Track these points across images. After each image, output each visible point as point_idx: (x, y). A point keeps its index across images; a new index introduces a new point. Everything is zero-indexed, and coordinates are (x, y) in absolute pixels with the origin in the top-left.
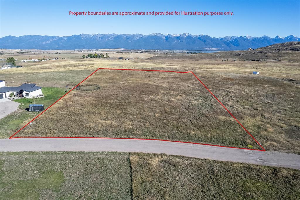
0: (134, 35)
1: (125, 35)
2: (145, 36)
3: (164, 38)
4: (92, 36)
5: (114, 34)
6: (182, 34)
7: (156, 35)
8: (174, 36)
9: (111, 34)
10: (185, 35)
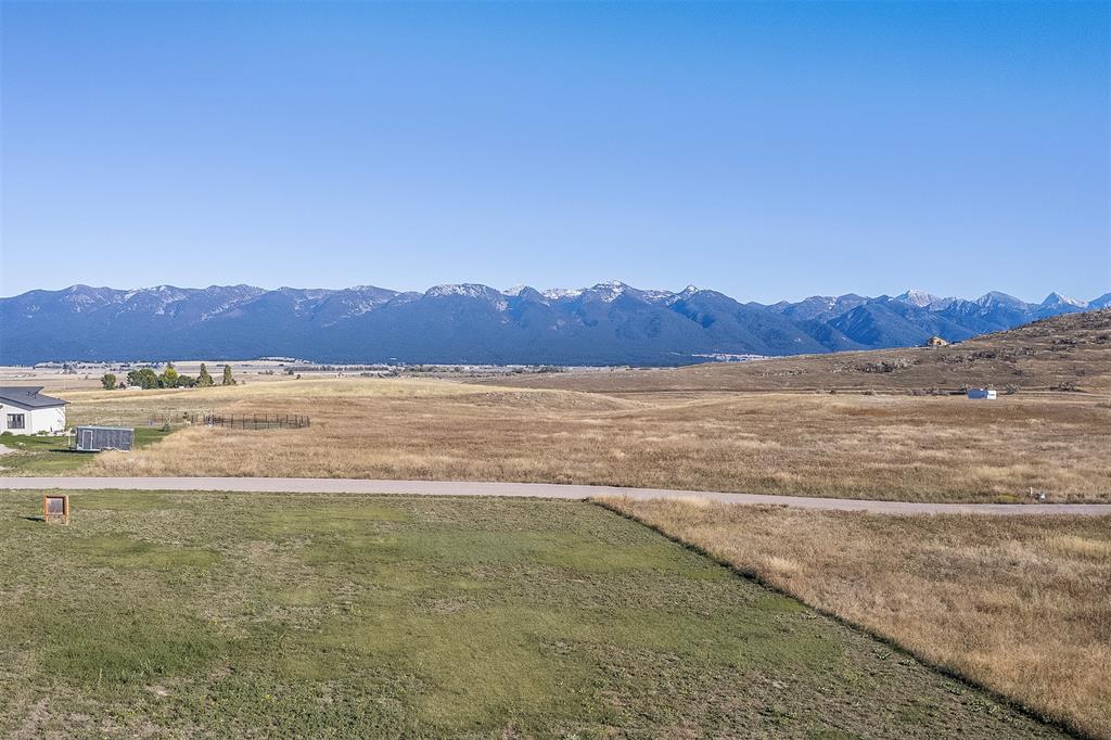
0: (348, 293)
1: (301, 293)
2: (403, 296)
3: (502, 306)
4: (128, 296)
5: (243, 289)
6: (589, 287)
7: (461, 291)
8: (554, 296)
9: (229, 290)
10: (608, 290)
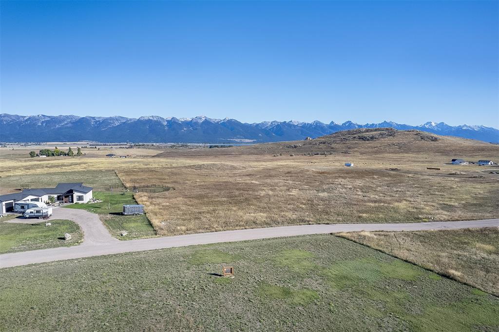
0: (111, 119)
1: (94, 118)
2: (131, 120)
3: (165, 123)
5: (72, 117)
6: (194, 117)
7: (151, 118)
8: (183, 120)
9: (67, 117)
10: (201, 119)
